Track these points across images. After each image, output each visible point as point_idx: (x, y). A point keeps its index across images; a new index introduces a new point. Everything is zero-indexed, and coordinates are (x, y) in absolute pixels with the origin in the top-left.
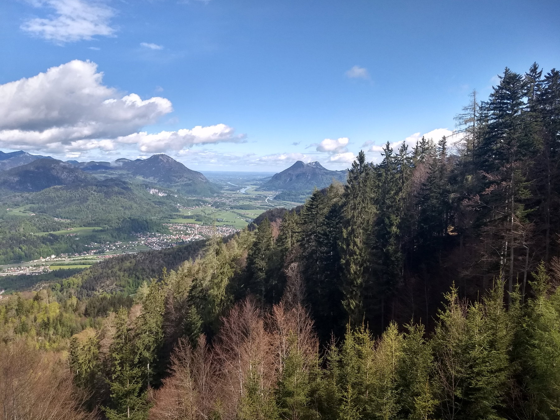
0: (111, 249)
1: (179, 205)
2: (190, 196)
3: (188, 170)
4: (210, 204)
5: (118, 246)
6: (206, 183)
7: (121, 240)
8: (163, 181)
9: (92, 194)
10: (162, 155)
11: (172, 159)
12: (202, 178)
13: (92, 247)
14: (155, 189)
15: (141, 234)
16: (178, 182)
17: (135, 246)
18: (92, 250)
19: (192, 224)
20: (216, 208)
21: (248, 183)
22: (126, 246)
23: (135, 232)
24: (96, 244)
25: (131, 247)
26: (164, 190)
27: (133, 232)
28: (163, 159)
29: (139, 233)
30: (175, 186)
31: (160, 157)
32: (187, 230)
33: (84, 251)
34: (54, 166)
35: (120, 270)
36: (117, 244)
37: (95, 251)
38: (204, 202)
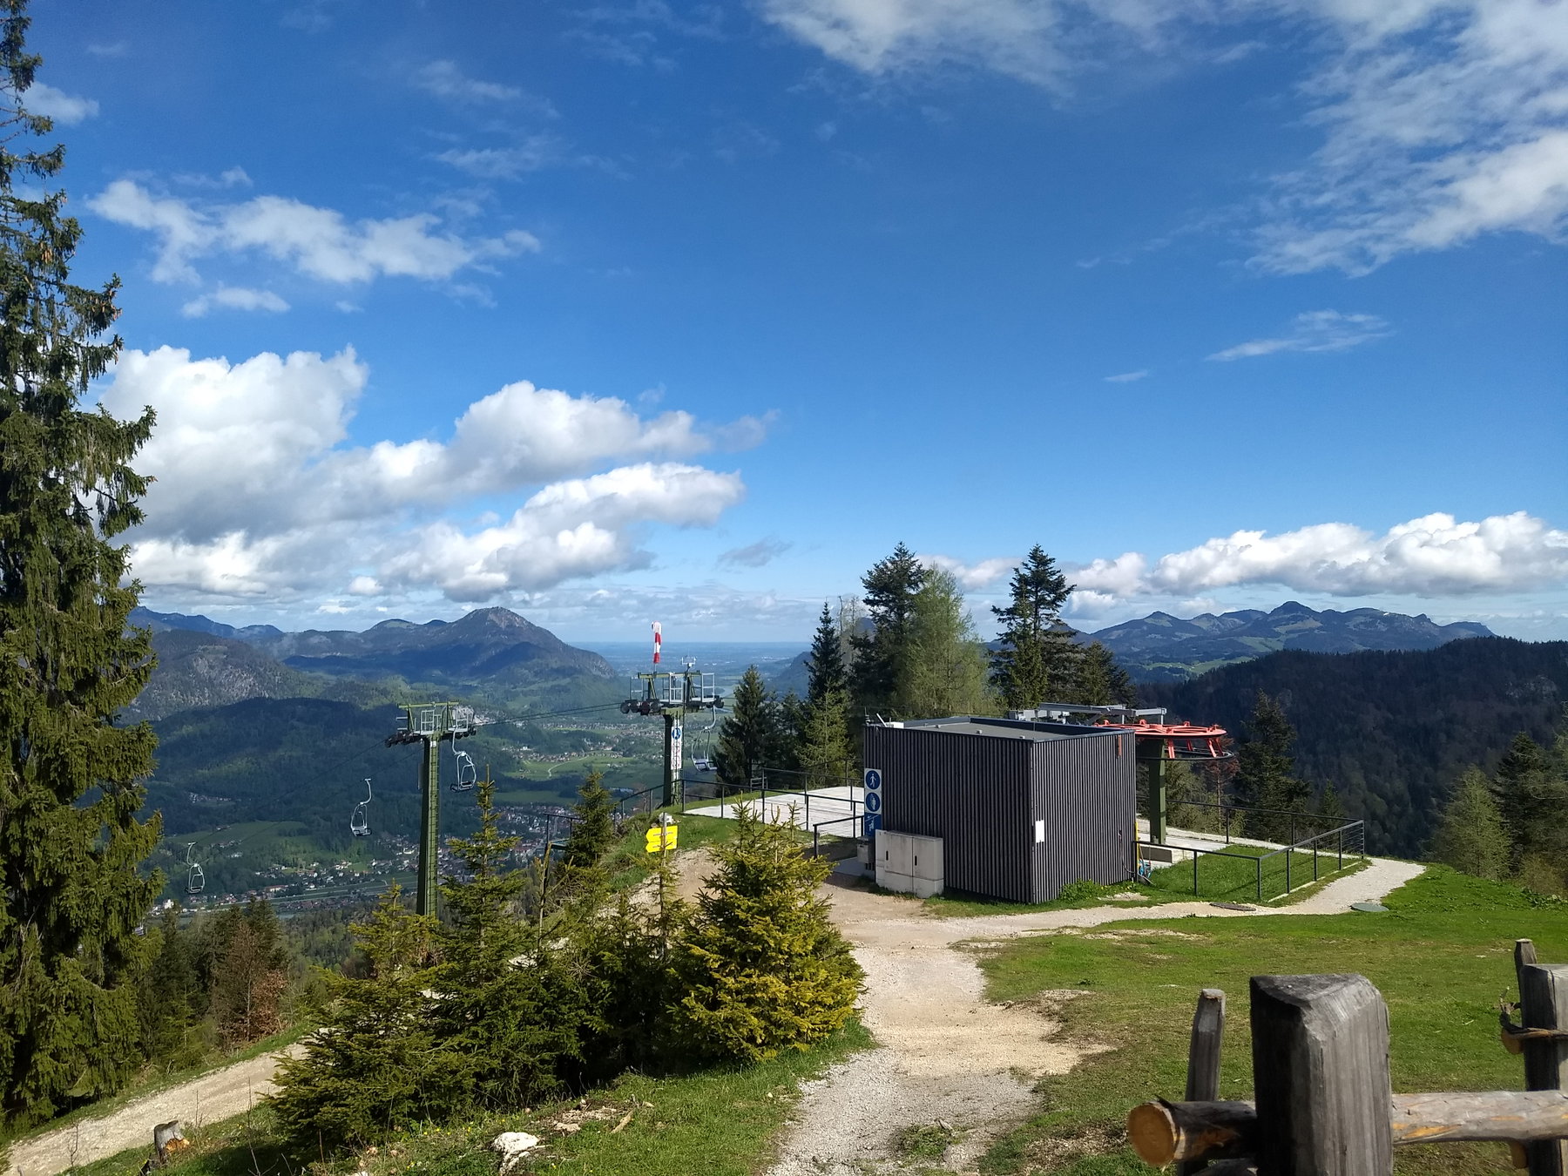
0: (322, 883)
1: (525, 748)
2: (563, 723)
3: (565, 647)
4: (610, 743)
5: (341, 875)
6: (611, 680)
7: (349, 858)
8: (494, 680)
9: (293, 727)
10: (496, 610)
11: (523, 619)
12: (600, 669)
13: (273, 876)
14: (464, 706)
15: (405, 839)
16: (534, 683)
17: (383, 873)
18: (273, 885)
19: (547, 806)
20: (624, 755)
21: (729, 678)
22: (361, 874)
23: (390, 833)
24: (283, 868)
25: (373, 876)
26: (489, 707)
27: (385, 835)
28: (497, 622)
29: (402, 835)
30: (525, 694)
31: (491, 616)
32: (531, 823)
33: (250, 888)
34: (203, 650)
35: (305, 952)
36: (338, 867)
37: (277, 889)
38: (596, 739)
